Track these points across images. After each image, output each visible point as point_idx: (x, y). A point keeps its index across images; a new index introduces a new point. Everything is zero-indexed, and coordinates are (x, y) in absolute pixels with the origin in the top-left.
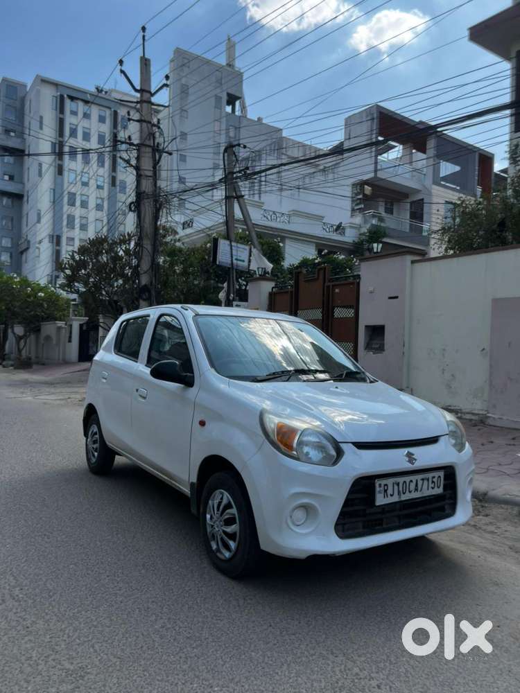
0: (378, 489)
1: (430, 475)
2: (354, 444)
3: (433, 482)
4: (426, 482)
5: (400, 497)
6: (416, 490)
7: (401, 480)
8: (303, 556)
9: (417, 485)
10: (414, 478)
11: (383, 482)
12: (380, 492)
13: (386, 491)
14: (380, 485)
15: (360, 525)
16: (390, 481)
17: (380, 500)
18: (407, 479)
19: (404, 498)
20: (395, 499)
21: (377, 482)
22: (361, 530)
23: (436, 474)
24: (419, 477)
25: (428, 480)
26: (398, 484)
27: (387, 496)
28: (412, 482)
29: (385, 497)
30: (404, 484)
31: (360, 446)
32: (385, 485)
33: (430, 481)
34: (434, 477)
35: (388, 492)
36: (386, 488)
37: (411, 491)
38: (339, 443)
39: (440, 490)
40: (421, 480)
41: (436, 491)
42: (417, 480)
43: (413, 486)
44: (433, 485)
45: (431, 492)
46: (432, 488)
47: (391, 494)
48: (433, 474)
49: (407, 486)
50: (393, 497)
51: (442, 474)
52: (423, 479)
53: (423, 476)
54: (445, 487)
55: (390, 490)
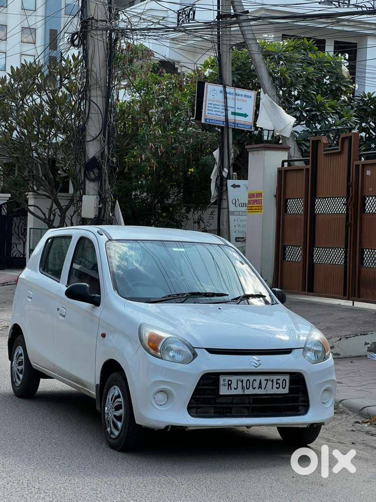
0: (221, 382)
1: (275, 378)
2: (207, 349)
3: (277, 383)
4: (270, 383)
5: (244, 391)
6: (260, 387)
7: (245, 378)
8: (163, 426)
9: (260, 383)
10: (258, 378)
11: (228, 378)
12: (224, 385)
13: (229, 385)
14: (224, 380)
15: (212, 411)
16: (234, 379)
17: (223, 391)
18: (251, 378)
19: (247, 392)
20: (239, 392)
21: (222, 378)
22: (213, 414)
23: (281, 377)
24: (263, 378)
25: (272, 381)
26: (242, 381)
27: (231, 389)
28: (256, 381)
29: (228, 389)
30: (248, 381)
31: (212, 351)
32: (229, 380)
33: (275, 382)
34: (279, 379)
35: (232, 385)
36: (230, 383)
37: (255, 388)
38: (194, 348)
39: (286, 391)
40: (265, 380)
41: (281, 391)
42: (260, 380)
43: (256, 384)
44: (278, 386)
45: (275, 391)
46: (277, 388)
47: (235, 388)
48: (278, 377)
49: (251, 384)
50: (236, 390)
51: (287, 378)
52: (267, 380)
53: (267, 377)
54: (290, 389)
55: (234, 385)
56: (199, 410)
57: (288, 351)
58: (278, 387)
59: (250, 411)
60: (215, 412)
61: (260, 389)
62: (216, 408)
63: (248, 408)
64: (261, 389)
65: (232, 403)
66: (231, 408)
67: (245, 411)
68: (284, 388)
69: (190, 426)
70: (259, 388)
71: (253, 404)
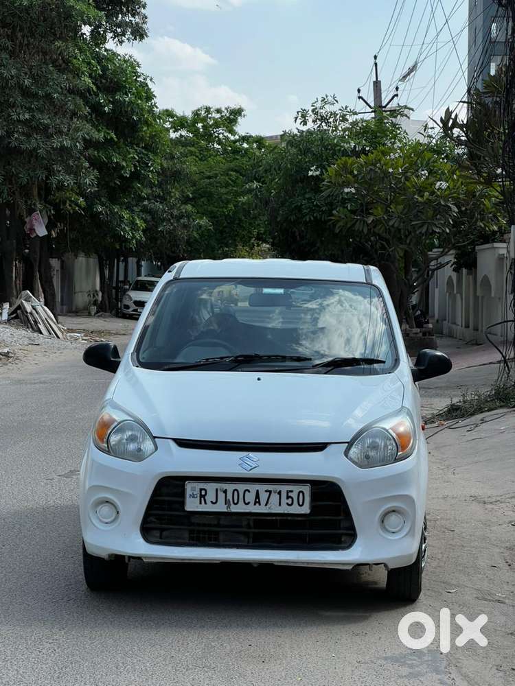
0: (189, 491)
1: (284, 488)
2: (175, 440)
3: (288, 497)
4: (275, 497)
5: (229, 507)
6: (257, 501)
7: (230, 487)
9: (257, 496)
10: (253, 488)
11: (200, 485)
12: (193, 496)
13: (203, 497)
14: (193, 489)
16: (211, 487)
17: (192, 505)
18: (241, 487)
19: (234, 509)
20: (221, 507)
21: (190, 488)
23: (296, 489)
24: (262, 488)
25: (280, 493)
26: (225, 492)
27: (205, 503)
28: (249, 491)
29: (201, 503)
30: (236, 492)
31: (183, 443)
32: (201, 490)
33: (284, 495)
34: (292, 491)
35: (206, 498)
36: (203, 493)
37: (249, 503)
38: (155, 437)
39: (306, 509)
40: (266, 491)
41: (295, 509)
42: (258, 491)
43: (250, 497)
44: (290, 501)
45: (284, 509)
46: (288, 504)
47: (212, 502)
48: (290, 487)
49: (241, 496)
50: (214, 505)
51: (307, 489)
52: (270, 492)
53: (270, 487)
54: (313, 507)
55: (210, 497)
56: (165, 533)
57: (319, 447)
58: (290, 503)
59: (251, 540)
60: (191, 538)
61: (257, 504)
62: (191, 532)
63: (246, 534)
64: (260, 505)
65: (218, 525)
66: (217, 533)
67: (242, 538)
68: (300, 505)
69: (145, 558)
70: (255, 504)
71: (255, 528)
